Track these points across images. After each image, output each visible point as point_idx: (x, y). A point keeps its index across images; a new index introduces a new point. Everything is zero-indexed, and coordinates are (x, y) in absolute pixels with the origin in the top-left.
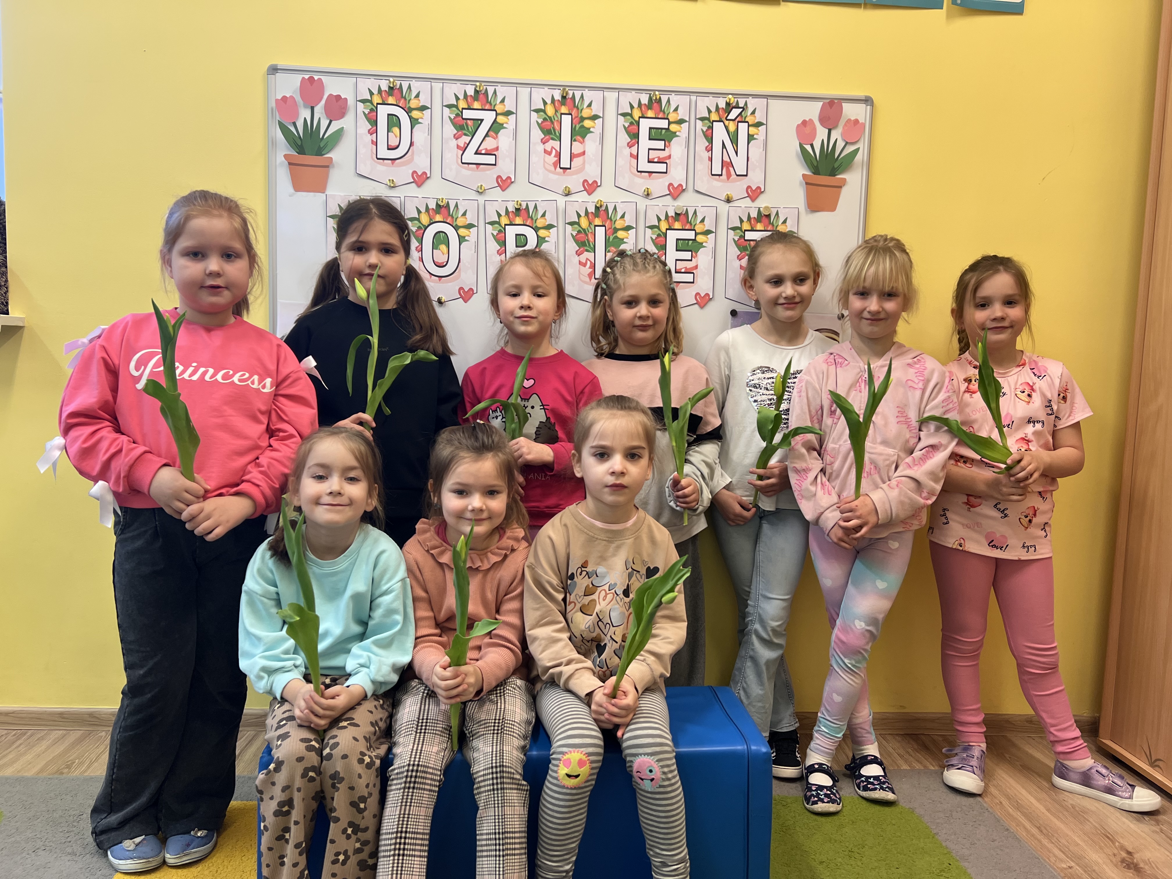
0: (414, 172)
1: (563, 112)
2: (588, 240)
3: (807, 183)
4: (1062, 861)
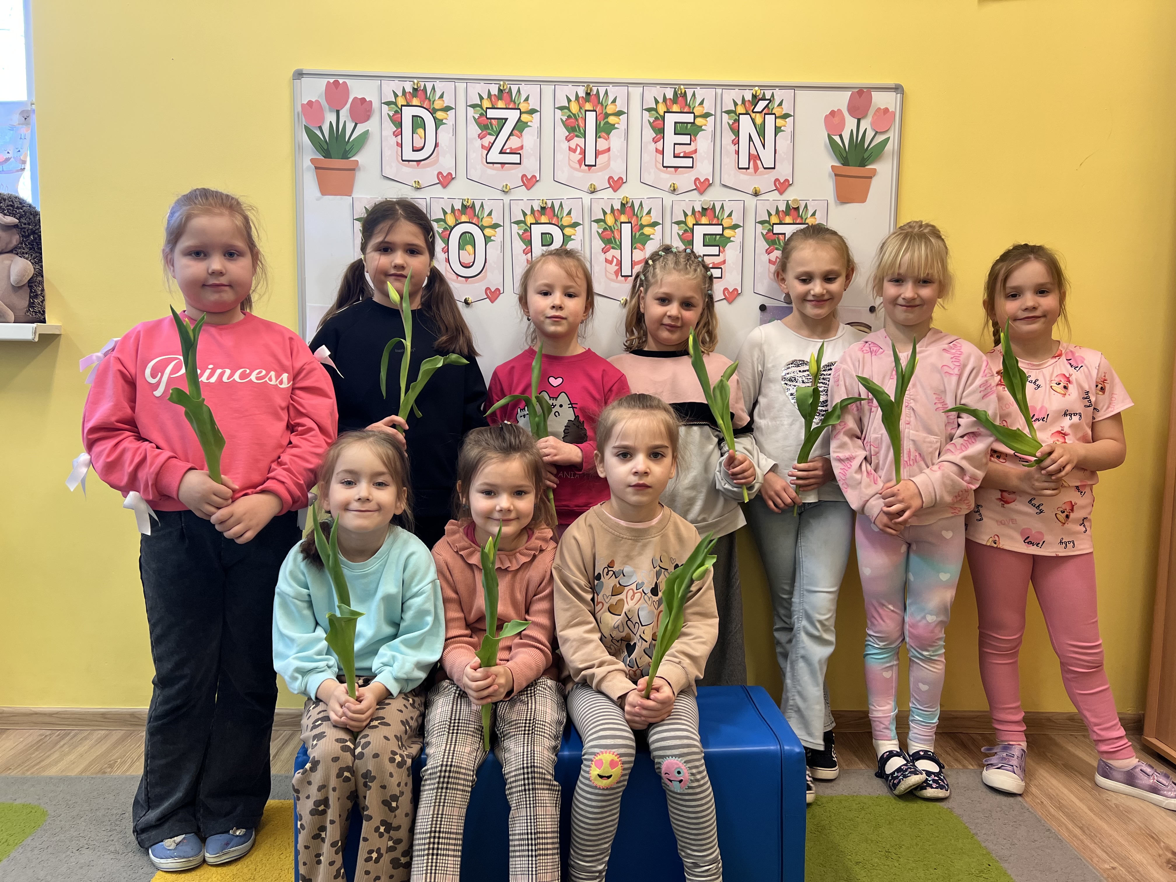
0: (440, 173)
1: (587, 109)
2: (614, 237)
3: (836, 175)
4: (1105, 862)
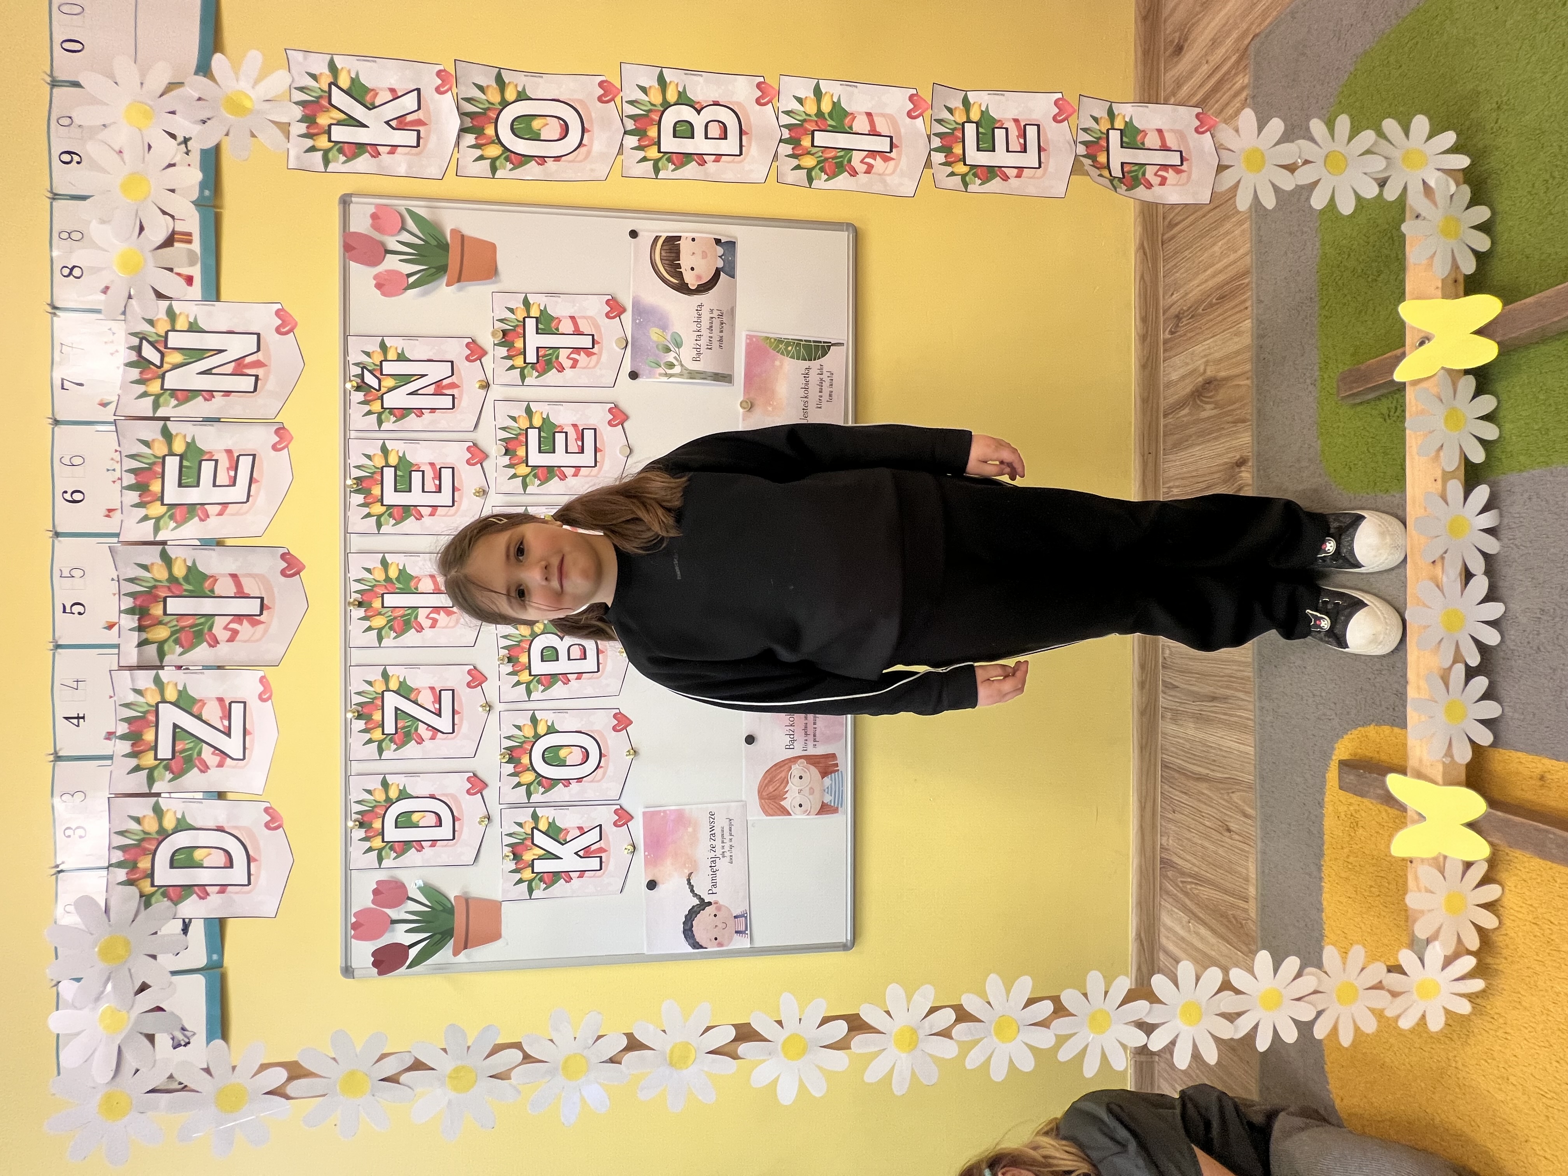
0: (468, 792)
1: (380, 605)
3: (459, 281)
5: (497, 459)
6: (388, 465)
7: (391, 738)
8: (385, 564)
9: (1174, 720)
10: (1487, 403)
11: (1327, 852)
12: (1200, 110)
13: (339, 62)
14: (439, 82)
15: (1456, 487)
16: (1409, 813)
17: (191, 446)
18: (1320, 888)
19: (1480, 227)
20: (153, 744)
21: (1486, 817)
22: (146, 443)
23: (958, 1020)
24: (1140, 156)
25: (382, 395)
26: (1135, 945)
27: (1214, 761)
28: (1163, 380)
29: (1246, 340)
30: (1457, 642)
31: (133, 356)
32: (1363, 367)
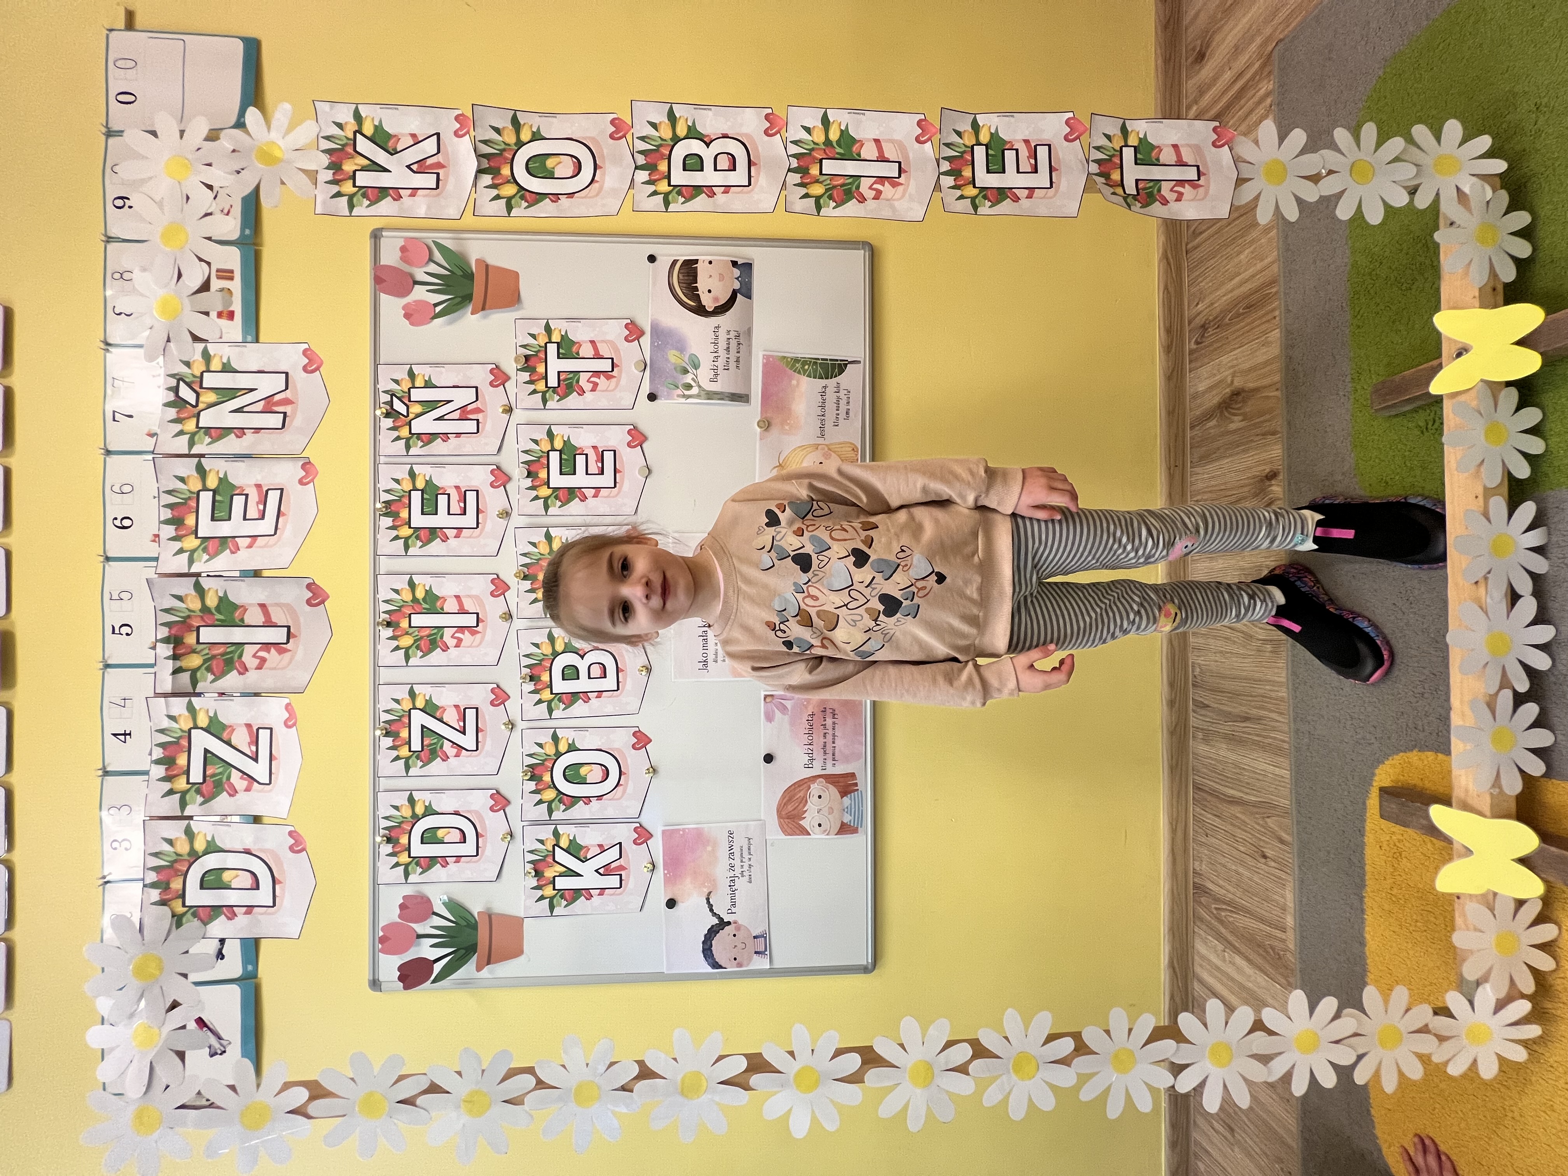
0: (492, 809)
1: (407, 625)
3: (483, 309)
5: (520, 481)
6: (415, 489)
7: (417, 755)
8: (412, 585)
9: (1206, 740)
10: (1532, 416)
11: (1369, 881)
12: (1217, 124)
13: (364, 111)
14: (458, 126)
15: (1499, 504)
16: (1455, 846)
17: (223, 481)
18: (1363, 921)
19: (1519, 234)
20: (186, 768)
21: (1538, 852)
22: (182, 480)
23: (975, 1057)
24: (1155, 173)
25: (410, 422)
26: (1168, 972)
27: (1248, 784)
28: (1189, 391)
29: (1275, 350)
30: (1504, 667)
31: (171, 397)
32: (1397, 378)
